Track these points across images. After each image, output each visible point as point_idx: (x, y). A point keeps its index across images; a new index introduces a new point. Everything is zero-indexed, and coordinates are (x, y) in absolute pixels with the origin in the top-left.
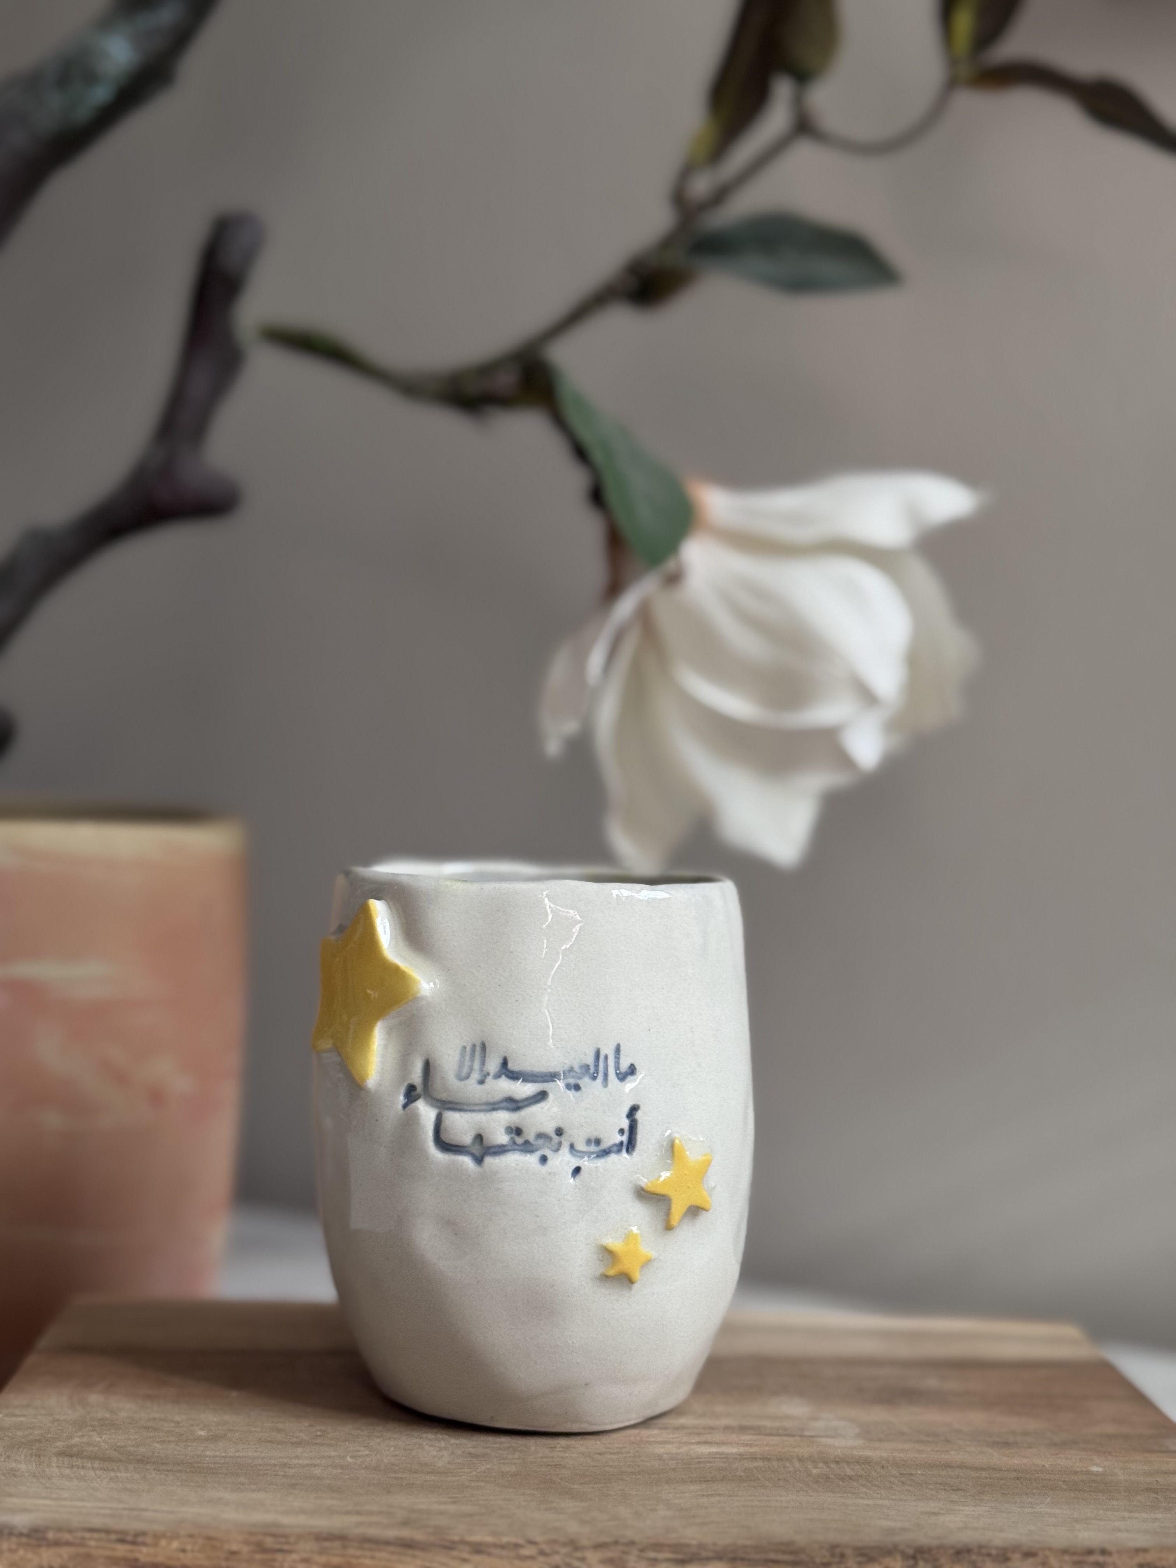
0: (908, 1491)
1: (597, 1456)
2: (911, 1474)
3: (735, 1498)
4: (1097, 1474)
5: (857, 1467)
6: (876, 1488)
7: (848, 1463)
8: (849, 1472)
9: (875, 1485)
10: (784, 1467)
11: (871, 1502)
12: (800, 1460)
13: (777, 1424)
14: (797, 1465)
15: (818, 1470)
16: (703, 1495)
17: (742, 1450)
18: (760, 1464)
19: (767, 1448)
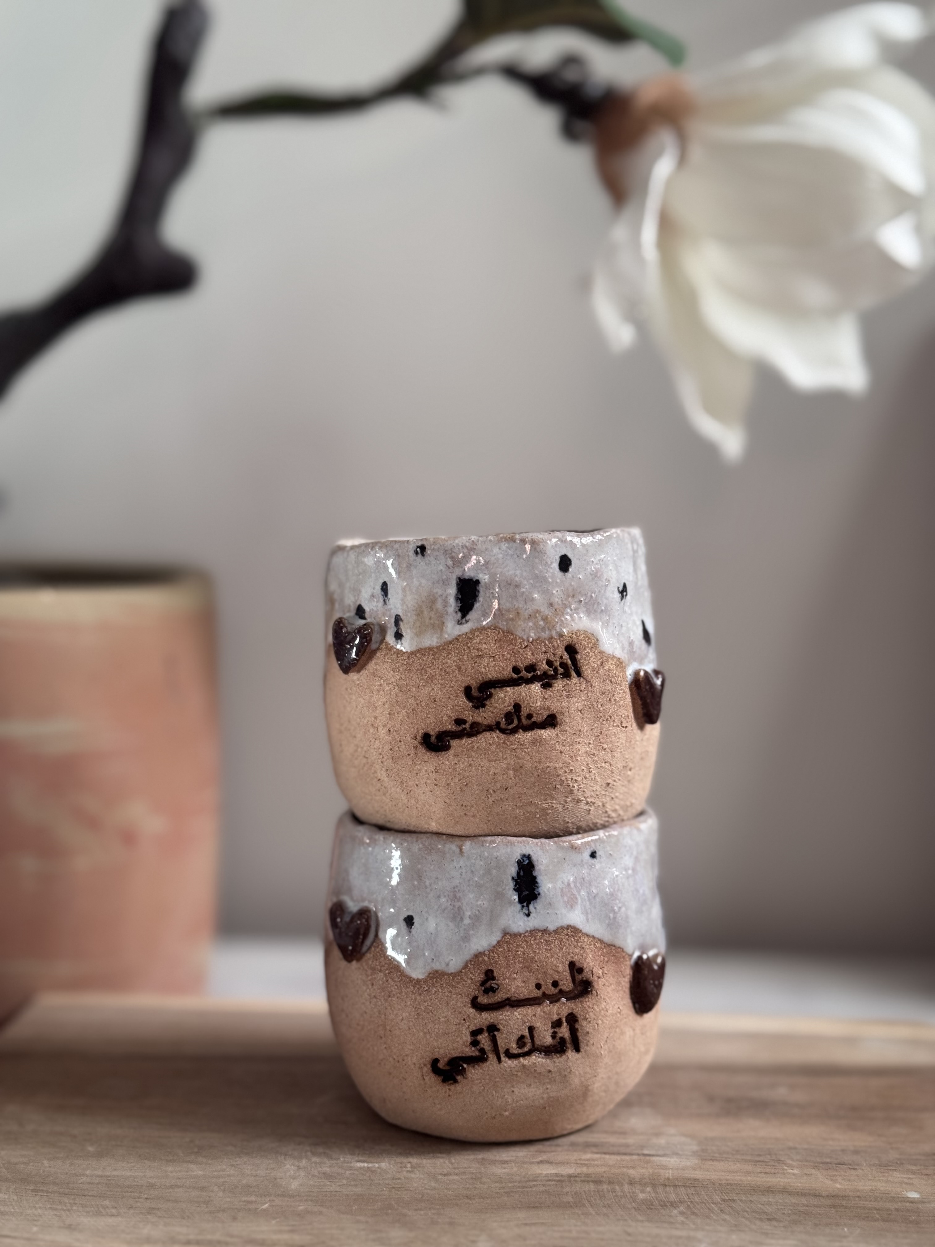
0: (724, 1220)
1: (440, 1177)
2: (734, 1200)
3: (556, 1228)
4: (912, 1201)
5: (683, 1190)
6: (693, 1217)
7: (675, 1186)
8: (673, 1197)
9: (694, 1213)
10: (614, 1191)
11: (684, 1233)
12: (631, 1183)
13: (622, 1140)
14: (626, 1187)
15: (643, 1195)
16: (526, 1224)
17: (579, 1171)
18: (592, 1186)
19: (603, 1169)
